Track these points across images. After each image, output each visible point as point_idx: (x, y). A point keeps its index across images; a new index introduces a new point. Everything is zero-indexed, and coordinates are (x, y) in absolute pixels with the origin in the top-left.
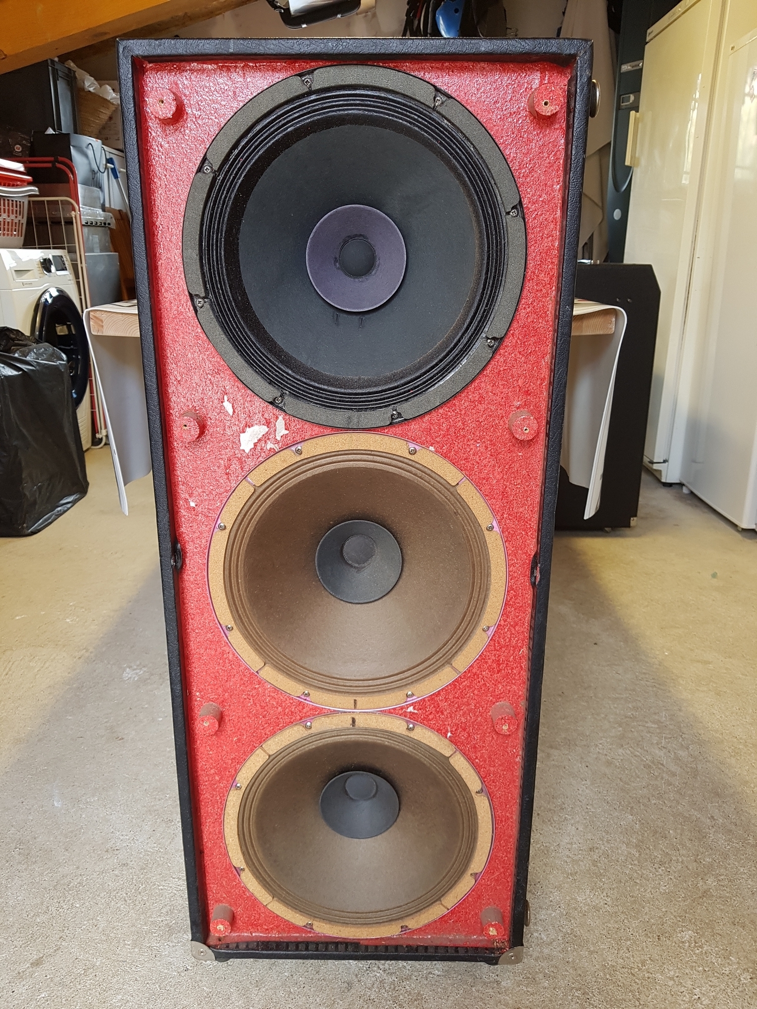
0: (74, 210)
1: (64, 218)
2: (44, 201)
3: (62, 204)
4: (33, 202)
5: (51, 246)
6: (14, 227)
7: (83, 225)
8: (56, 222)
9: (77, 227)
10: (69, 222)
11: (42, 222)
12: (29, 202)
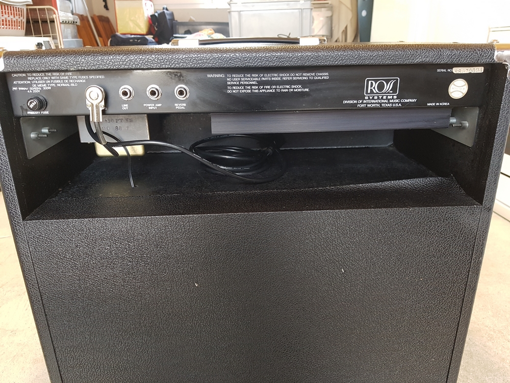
0: (55, 13)
1: (49, 19)
2: (36, 9)
3: (47, 10)
4: (30, 9)
5: (42, 35)
6: (18, 24)
7: (61, 23)
8: (44, 21)
9: (57, 24)
10: (52, 21)
11: (36, 22)
12: (27, 9)
